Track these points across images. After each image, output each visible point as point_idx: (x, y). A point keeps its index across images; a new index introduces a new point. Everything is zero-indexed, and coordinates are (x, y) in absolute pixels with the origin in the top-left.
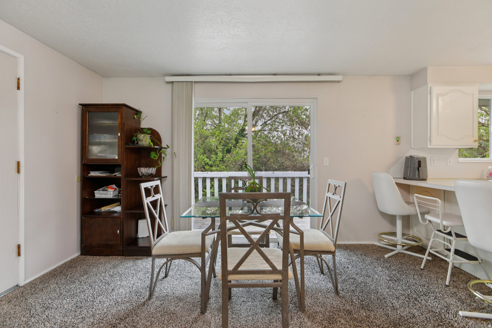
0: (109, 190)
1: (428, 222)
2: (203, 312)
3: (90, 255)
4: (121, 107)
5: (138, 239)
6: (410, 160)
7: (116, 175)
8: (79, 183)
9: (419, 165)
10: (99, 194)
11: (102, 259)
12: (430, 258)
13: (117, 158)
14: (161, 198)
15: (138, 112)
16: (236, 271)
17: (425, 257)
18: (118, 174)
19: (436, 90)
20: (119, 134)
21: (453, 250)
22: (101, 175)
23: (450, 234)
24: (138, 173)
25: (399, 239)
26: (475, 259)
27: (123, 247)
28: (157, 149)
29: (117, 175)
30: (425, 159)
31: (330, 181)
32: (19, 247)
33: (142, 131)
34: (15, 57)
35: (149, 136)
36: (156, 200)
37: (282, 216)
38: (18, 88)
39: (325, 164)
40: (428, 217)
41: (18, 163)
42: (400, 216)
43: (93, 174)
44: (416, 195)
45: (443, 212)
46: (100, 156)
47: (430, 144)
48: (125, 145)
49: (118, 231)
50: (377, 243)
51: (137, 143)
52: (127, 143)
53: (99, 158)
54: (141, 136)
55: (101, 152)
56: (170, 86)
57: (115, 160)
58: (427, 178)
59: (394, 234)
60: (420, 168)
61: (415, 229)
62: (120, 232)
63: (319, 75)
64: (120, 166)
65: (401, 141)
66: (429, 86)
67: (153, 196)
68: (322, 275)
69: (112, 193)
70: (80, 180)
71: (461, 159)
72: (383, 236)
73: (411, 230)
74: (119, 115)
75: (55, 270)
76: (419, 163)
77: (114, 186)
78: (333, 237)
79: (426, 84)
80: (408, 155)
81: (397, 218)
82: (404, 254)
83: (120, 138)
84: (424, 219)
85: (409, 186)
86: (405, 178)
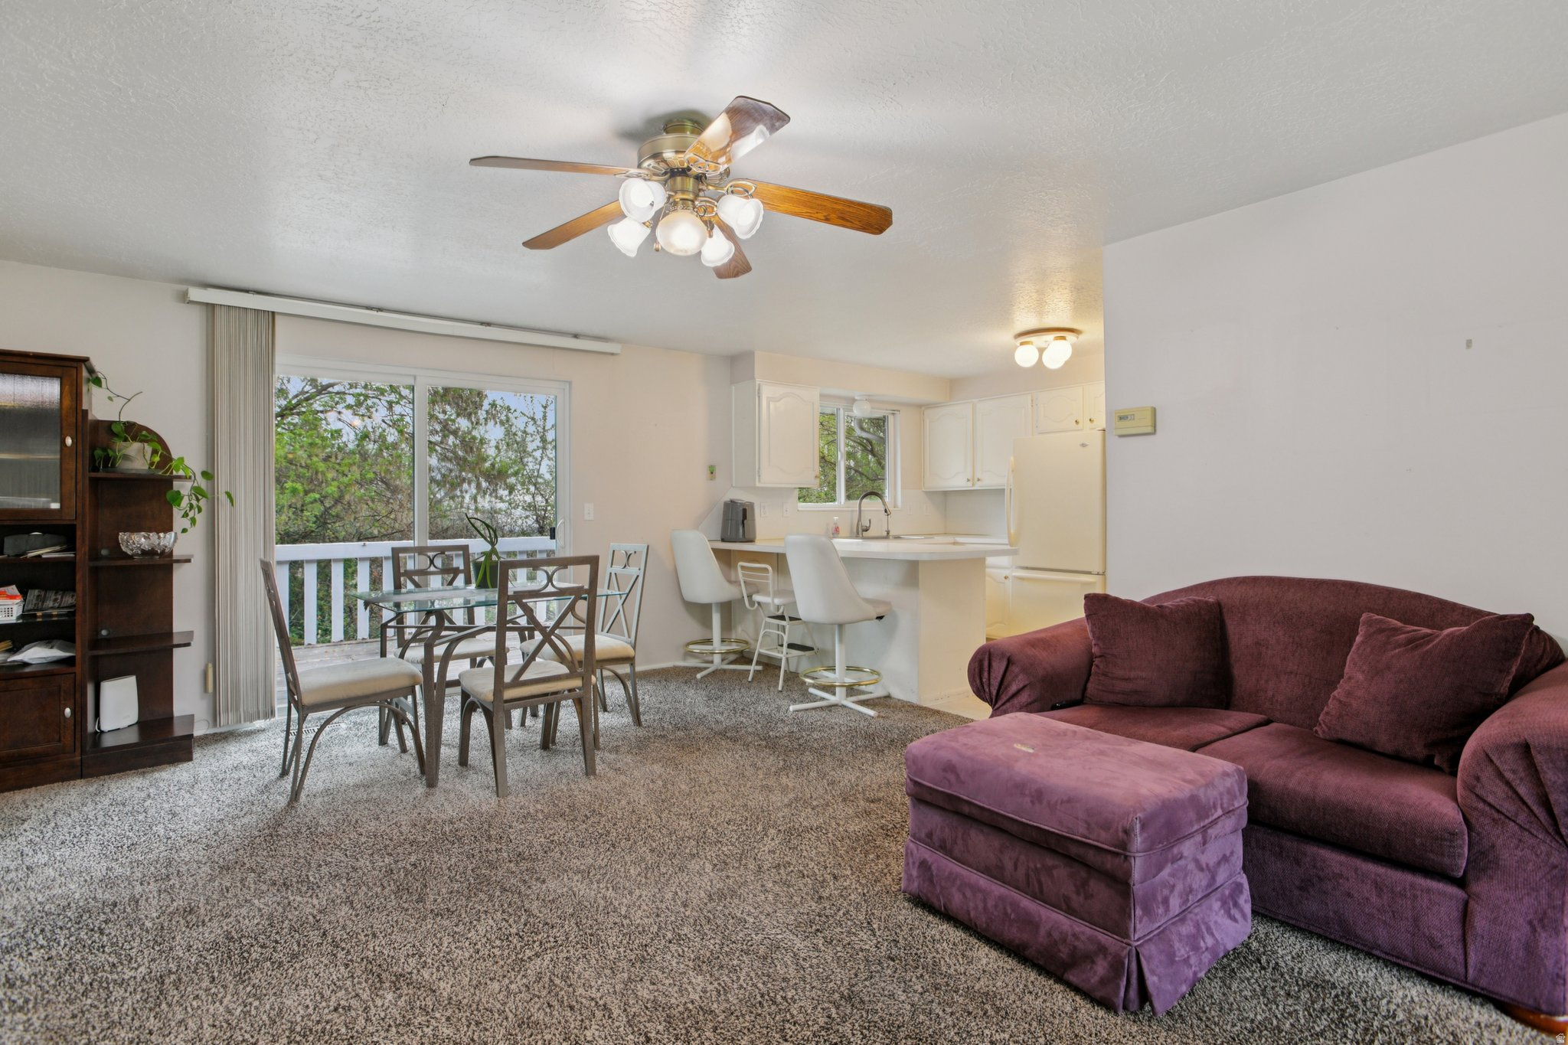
1: (756, 605)
2: (431, 784)
4: (75, 364)
5: (100, 737)
6: (731, 506)
7: (39, 556)
9: (745, 517)
12: (760, 668)
13: (55, 506)
16: (516, 683)
17: (753, 668)
19: (767, 392)
20: (69, 442)
21: (785, 645)
23: (782, 618)
25: (717, 645)
26: (811, 649)
27: (81, 754)
29: (43, 556)
30: (752, 505)
31: (614, 545)
37: (586, 590)
39: (587, 517)
40: (757, 598)
42: (717, 604)
44: (741, 564)
45: (776, 588)
47: (759, 481)
48: (90, 470)
49: (68, 711)
50: (681, 663)
52: (92, 467)
57: (50, 512)
58: (755, 538)
59: (709, 641)
60: (745, 521)
61: (739, 629)
62: (71, 713)
63: (576, 336)
65: (717, 472)
66: (757, 383)
68: (606, 713)
71: (802, 505)
72: (691, 647)
73: (733, 631)
74: (67, 389)
76: (745, 511)
78: (629, 637)
79: (753, 378)
80: (728, 498)
81: (714, 608)
82: (725, 671)
83: (71, 453)
84: (752, 603)
85: (729, 552)
86: (723, 540)
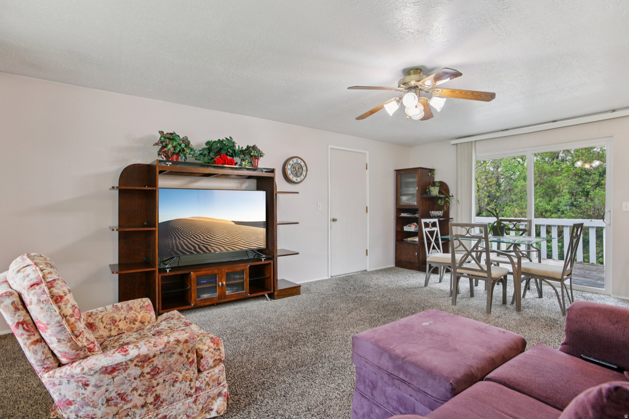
0: (412, 226)
3: (400, 267)
7: (415, 216)
8: (395, 221)
10: (406, 229)
11: (406, 270)
13: (416, 204)
14: (437, 231)
15: (432, 171)
18: (417, 215)
20: (417, 188)
22: (407, 216)
24: (430, 215)
27: (419, 265)
28: (443, 197)
32: (367, 251)
33: (434, 184)
34: (365, 153)
35: (438, 188)
36: (434, 231)
38: (367, 169)
39: (624, 209)
41: (367, 207)
43: (403, 215)
46: (407, 203)
48: (421, 195)
49: (416, 254)
51: (430, 193)
52: (422, 194)
53: (406, 204)
54: (432, 189)
55: (407, 200)
56: (455, 146)
57: (415, 205)
62: (417, 254)
63: (614, 111)
64: (417, 210)
67: (431, 228)
69: (414, 228)
70: (395, 219)
74: (417, 175)
75: (382, 269)
77: (415, 224)
83: (418, 191)
